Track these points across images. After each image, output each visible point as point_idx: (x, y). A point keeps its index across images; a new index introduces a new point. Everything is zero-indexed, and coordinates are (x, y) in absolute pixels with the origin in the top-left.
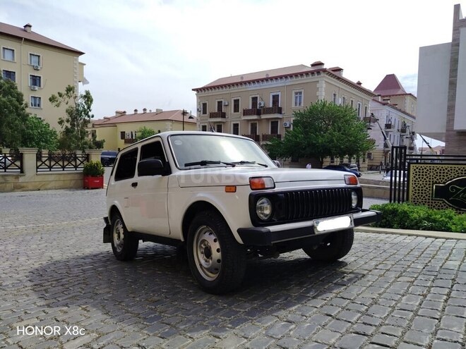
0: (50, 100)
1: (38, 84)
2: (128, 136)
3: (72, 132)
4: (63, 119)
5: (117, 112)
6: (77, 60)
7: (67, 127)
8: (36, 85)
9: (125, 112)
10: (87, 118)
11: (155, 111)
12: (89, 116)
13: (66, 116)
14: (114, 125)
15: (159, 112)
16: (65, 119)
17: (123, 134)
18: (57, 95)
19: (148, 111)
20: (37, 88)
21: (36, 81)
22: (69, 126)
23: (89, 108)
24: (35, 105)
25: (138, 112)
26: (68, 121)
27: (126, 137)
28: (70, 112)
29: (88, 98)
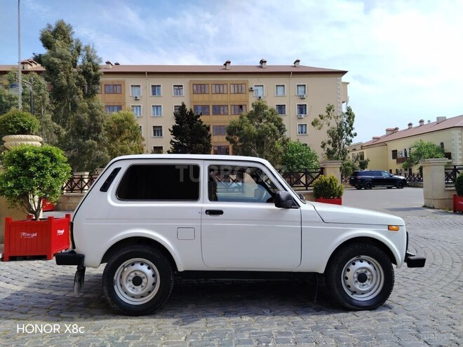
0: (313, 124)
1: (304, 111)
2: (401, 155)
3: (334, 153)
4: (325, 142)
5: (387, 130)
6: (340, 80)
7: (328, 149)
8: (302, 113)
9: (397, 129)
10: (349, 138)
11: (436, 120)
12: (351, 135)
13: (327, 138)
14: (384, 144)
15: (441, 120)
16: (326, 142)
17: (395, 153)
18: (319, 118)
19: (426, 123)
20: (303, 116)
21: (302, 109)
22: (331, 147)
23: (351, 125)
24: (302, 133)
25: (413, 126)
26: (329, 142)
27: (399, 156)
28: (331, 134)
29: (350, 115)
